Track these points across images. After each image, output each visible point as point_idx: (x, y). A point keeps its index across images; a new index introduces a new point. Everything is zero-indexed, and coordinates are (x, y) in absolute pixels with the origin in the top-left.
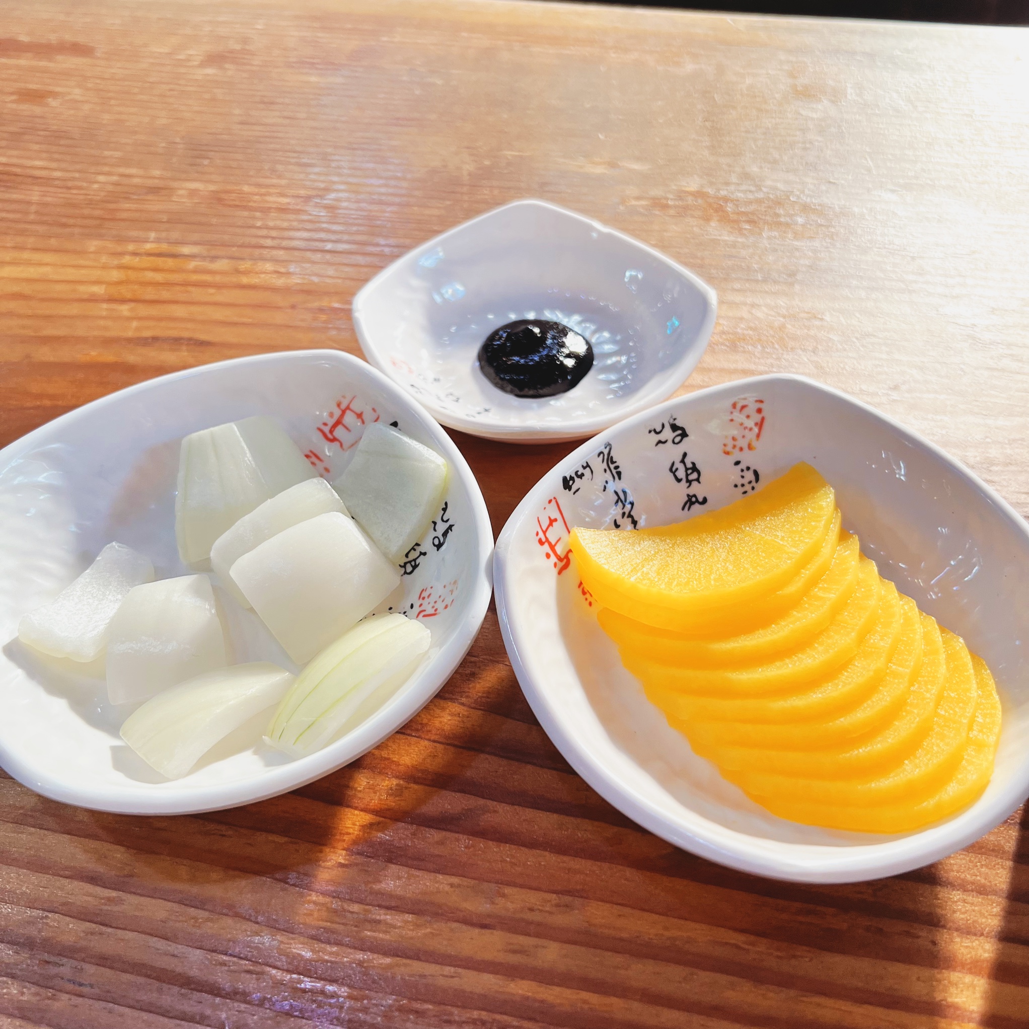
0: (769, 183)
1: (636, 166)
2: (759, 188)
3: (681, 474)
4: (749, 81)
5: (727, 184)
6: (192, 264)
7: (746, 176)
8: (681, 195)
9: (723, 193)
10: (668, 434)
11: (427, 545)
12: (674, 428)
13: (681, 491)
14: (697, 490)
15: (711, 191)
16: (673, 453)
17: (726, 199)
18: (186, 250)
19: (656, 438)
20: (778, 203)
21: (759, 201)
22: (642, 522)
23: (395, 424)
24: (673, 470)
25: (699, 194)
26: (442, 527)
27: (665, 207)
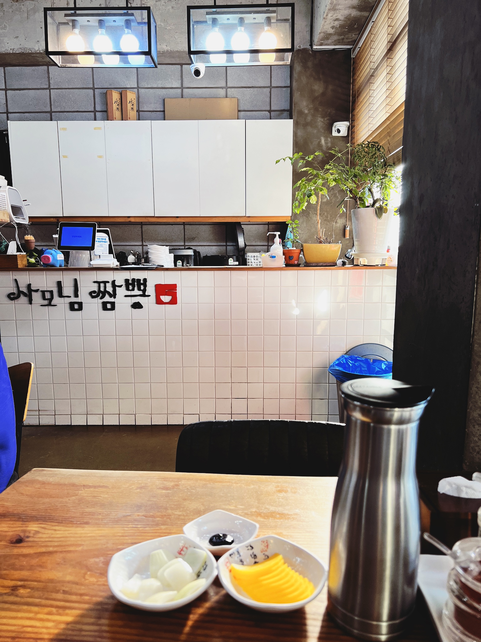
0: (271, 509)
1: (241, 507)
2: (269, 510)
3: (253, 556)
4: (266, 489)
5: (262, 509)
6: (141, 529)
7: (266, 508)
8: (251, 512)
9: (261, 511)
10: (250, 548)
11: (202, 571)
12: (251, 546)
13: (253, 560)
14: (257, 560)
15: (258, 511)
16: (251, 552)
17: (262, 513)
18: (139, 526)
19: (247, 548)
20: (274, 513)
21: (269, 513)
22: (245, 563)
23: (194, 547)
24: (251, 555)
25: (255, 512)
26: (205, 566)
27: (248, 514)
